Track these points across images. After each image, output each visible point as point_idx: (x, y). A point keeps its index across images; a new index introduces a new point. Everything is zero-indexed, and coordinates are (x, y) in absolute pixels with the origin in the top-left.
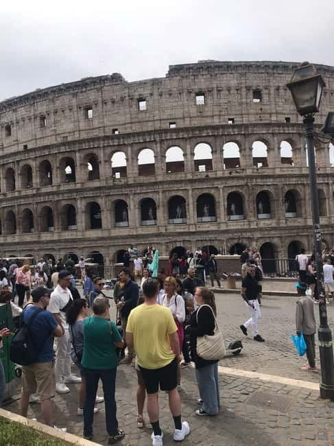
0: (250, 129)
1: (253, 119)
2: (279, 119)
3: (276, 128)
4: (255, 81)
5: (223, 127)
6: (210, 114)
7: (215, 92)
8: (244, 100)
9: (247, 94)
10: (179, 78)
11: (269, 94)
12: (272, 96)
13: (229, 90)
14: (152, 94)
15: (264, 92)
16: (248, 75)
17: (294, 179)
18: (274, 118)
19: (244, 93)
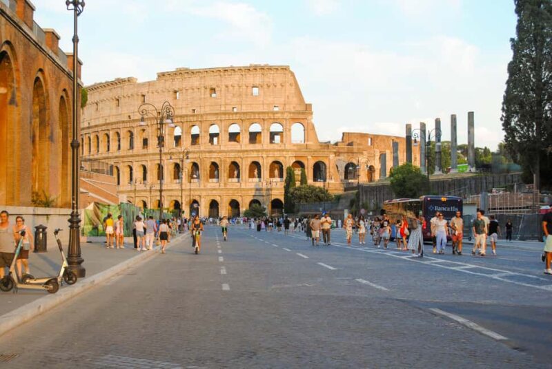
0: (204, 117)
1: (208, 110)
2: (227, 109)
3: (223, 116)
4: (211, 81)
5: (187, 116)
6: (180, 107)
7: (184, 91)
8: (203, 96)
9: (205, 92)
10: (163, 81)
11: (221, 91)
12: (222, 92)
13: (193, 89)
14: (148, 92)
15: (217, 89)
16: (206, 78)
17: (233, 154)
18: (223, 109)
19: (203, 91)
